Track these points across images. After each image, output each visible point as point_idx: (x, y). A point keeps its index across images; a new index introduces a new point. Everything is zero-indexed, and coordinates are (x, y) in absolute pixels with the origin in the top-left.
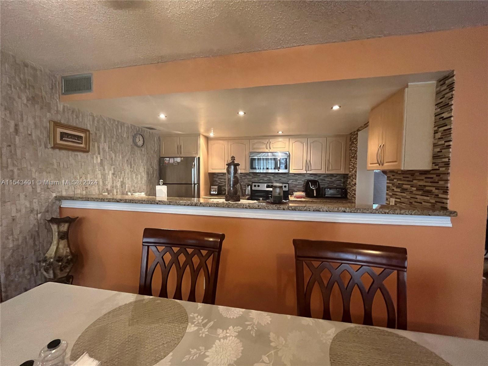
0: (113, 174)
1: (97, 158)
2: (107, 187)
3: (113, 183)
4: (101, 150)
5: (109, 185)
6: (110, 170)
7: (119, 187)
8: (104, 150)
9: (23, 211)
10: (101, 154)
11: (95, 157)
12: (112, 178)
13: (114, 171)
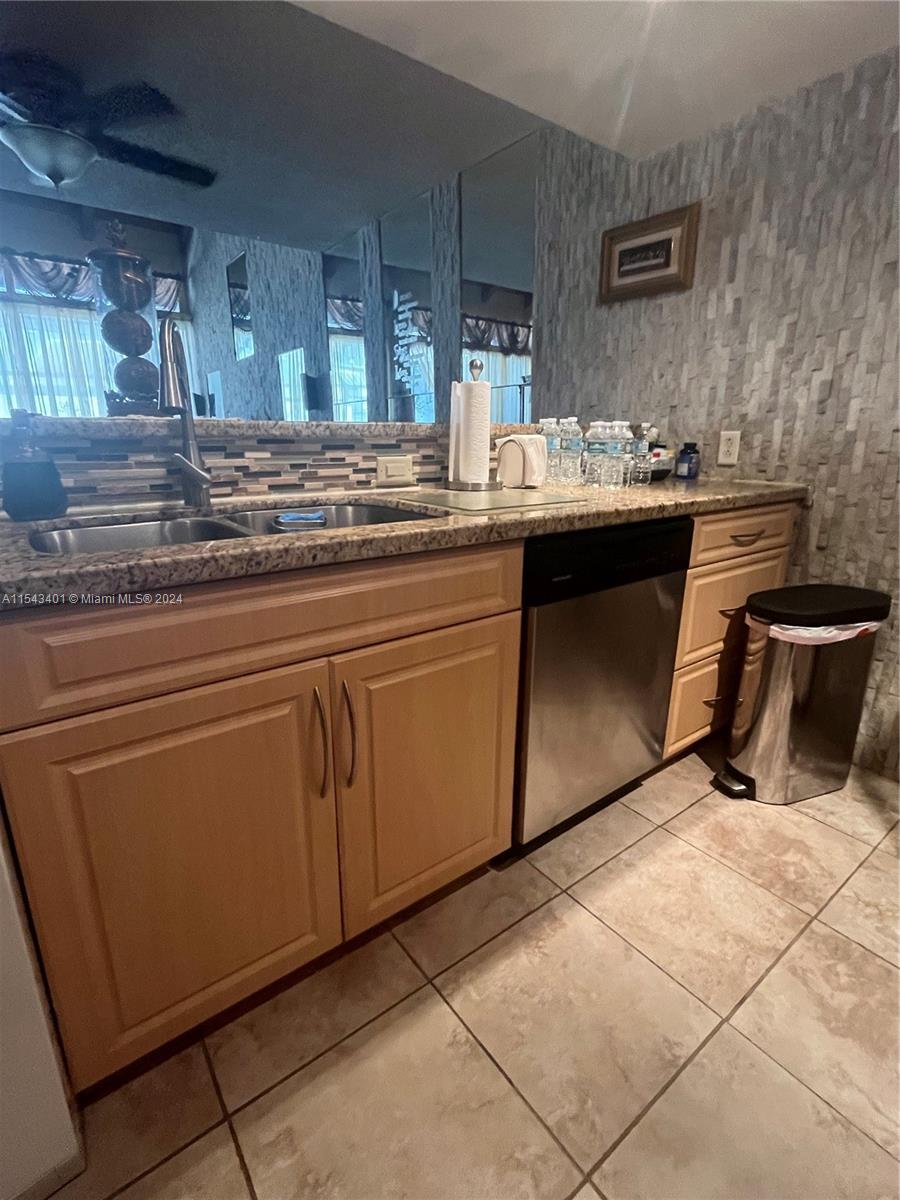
0: (784, 352)
1: (721, 297)
2: (744, 410)
3: (775, 392)
4: (742, 261)
5: (753, 402)
6: (771, 336)
7: (801, 412)
8: (755, 258)
10: (740, 276)
11: (713, 296)
12: (776, 371)
13: (791, 339)
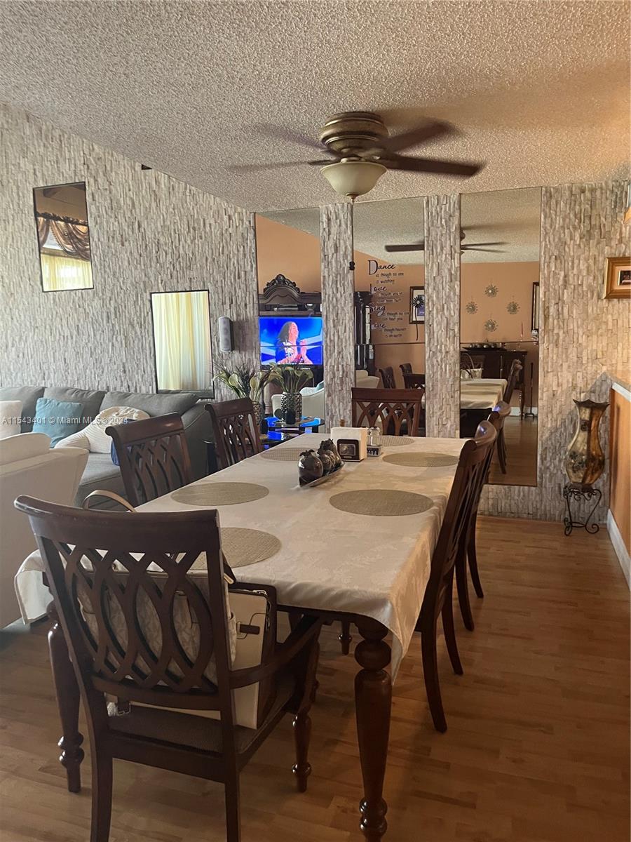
9: (565, 386)
